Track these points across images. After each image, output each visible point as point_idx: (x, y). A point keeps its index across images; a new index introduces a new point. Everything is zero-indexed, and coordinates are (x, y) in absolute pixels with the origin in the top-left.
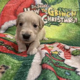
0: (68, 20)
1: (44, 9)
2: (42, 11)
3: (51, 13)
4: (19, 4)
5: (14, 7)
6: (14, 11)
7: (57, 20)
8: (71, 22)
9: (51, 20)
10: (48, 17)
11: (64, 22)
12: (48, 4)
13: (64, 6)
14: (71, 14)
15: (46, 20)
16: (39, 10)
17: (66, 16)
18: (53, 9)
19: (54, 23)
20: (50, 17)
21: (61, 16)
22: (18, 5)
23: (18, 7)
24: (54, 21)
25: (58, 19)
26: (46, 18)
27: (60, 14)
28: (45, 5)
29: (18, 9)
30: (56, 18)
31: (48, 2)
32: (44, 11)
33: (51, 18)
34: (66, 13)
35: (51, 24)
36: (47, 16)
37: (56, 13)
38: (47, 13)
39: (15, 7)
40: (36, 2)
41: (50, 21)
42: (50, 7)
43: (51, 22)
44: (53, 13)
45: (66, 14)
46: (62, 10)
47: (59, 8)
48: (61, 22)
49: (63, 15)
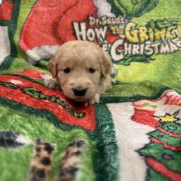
0: (169, 46)
1: (117, 27)
2: (111, 31)
3: (132, 36)
4: (62, 10)
5: (51, 14)
7: (144, 50)
8: (176, 49)
9: (132, 51)
10: (126, 45)
11: (162, 51)
12: (125, 15)
13: (160, 16)
14: (176, 31)
15: (120, 51)
16: (106, 28)
17: (165, 37)
18: (136, 26)
19: (138, 58)
20: (130, 45)
21: (154, 40)
22: (59, 11)
23: (60, 18)
24: (138, 53)
25: (147, 48)
26: (122, 47)
27: (152, 36)
28: (118, 19)
29: (61, 21)
30: (142, 46)
31: (125, 12)
32: (116, 31)
33: (132, 48)
34: (166, 30)
35: (132, 61)
36: (124, 42)
37: (143, 35)
38: (123, 36)
39: (53, 15)
40: (99, 10)
41: (130, 53)
42: (129, 22)
43: (132, 56)
44: (136, 35)
45: (166, 33)
46: (157, 27)
47: (149, 22)
49: (158, 37)
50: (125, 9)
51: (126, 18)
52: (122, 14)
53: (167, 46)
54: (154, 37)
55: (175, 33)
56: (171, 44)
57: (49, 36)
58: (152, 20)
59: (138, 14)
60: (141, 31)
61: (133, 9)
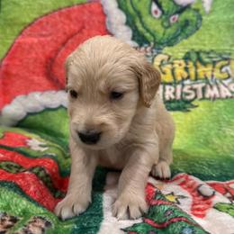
0: (219, 89)
3: (164, 73)
4: (60, 40)
5: (43, 47)
6: (47, 62)
7: (182, 93)
8: (230, 94)
9: (164, 95)
11: (207, 96)
12: (152, 44)
13: (205, 45)
14: (228, 68)
17: (212, 76)
18: (169, 59)
19: (173, 105)
20: (161, 87)
21: (196, 79)
22: (56, 42)
23: (57, 51)
24: (173, 97)
25: (186, 90)
27: (192, 72)
28: (143, 49)
29: (59, 55)
30: (179, 87)
31: (152, 39)
33: (164, 90)
34: (214, 67)
37: (180, 71)
39: (47, 47)
42: (158, 53)
44: (169, 72)
45: (213, 71)
46: (199, 59)
47: (188, 53)
48: (196, 97)
49: (201, 75)
50: (153, 35)
51: (154, 48)
52: (149, 43)
53: (215, 88)
54: (196, 74)
55: (227, 71)
56: (222, 87)
57: (41, 78)
58: (193, 50)
59: (171, 42)
60: (176, 65)
61: (164, 34)
